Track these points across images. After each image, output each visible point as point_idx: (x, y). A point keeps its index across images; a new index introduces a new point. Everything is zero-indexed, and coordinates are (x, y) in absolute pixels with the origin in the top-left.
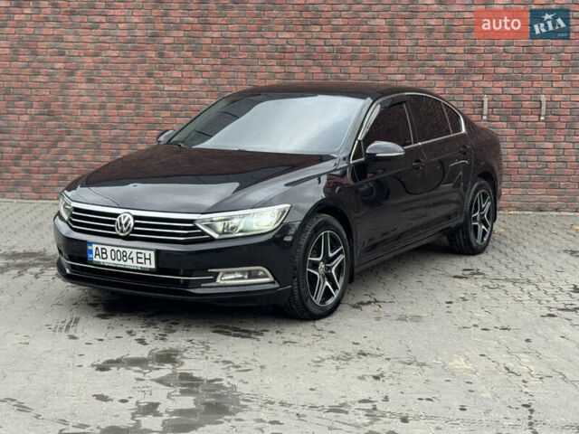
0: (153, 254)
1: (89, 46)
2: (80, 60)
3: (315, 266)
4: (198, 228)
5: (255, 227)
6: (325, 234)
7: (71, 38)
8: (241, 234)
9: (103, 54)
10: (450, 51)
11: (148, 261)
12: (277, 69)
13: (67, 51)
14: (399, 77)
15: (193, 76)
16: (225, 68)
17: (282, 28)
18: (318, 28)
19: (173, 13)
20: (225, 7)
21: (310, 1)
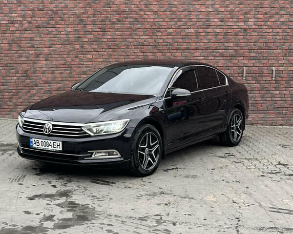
0: (61, 143)
1: (46, 43)
2: (42, 49)
3: (143, 150)
4: (84, 131)
5: (112, 130)
6: (149, 134)
7: (37, 39)
8: (105, 134)
9: (53, 46)
10: (227, 45)
11: (58, 147)
12: (140, 54)
13: (36, 45)
14: (200, 58)
15: (98, 57)
16: (114, 53)
17: (142, 33)
18: (160, 34)
19: (88, 26)
20: (114, 23)
21: (156, 20)
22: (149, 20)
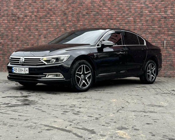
4: (41, 61)
6: (83, 66)
10: (153, 27)
11: (27, 71)
13: (39, 29)
17: (101, 21)
18: (112, 21)
19: (69, 17)
20: (84, 15)
21: (110, 13)
22: (105, 13)
